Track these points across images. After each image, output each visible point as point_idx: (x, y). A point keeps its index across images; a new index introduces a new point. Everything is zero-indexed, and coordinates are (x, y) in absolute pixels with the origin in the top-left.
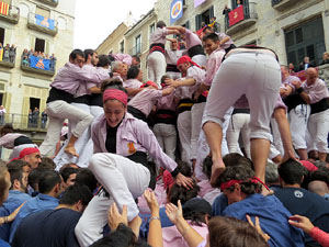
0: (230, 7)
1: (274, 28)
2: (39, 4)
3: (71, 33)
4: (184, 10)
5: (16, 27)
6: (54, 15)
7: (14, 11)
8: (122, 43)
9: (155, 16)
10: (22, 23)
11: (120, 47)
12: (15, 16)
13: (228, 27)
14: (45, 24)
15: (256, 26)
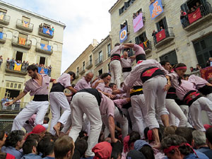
0: (156, 31)
1: (186, 41)
2: (42, 37)
3: (60, 52)
4: (128, 34)
5: (29, 51)
6: (51, 43)
7: (28, 42)
8: (91, 56)
9: (110, 39)
10: (33, 48)
11: (89, 59)
12: (29, 45)
13: (156, 42)
14: (46, 48)
15: (174, 41)
